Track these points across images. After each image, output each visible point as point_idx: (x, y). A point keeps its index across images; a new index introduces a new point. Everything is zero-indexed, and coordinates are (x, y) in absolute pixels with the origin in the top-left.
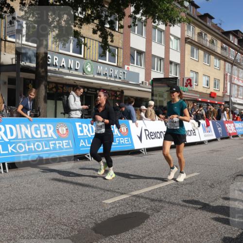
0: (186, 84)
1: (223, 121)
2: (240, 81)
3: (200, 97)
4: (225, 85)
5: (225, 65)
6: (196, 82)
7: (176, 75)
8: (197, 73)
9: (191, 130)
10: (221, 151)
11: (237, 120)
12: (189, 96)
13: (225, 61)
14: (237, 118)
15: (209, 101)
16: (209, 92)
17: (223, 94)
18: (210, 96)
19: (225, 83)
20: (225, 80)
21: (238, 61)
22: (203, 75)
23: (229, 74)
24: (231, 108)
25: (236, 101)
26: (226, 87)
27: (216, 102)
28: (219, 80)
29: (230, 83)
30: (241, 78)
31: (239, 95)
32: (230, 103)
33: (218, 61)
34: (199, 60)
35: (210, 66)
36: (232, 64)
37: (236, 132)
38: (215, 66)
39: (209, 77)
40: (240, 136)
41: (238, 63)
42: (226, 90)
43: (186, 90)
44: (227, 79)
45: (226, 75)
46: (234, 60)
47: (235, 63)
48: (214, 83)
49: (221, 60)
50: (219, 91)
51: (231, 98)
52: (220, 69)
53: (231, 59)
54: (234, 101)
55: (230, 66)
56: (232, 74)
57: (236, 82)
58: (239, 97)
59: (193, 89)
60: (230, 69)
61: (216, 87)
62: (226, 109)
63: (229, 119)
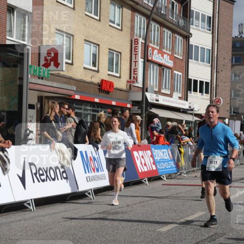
0: (46, 59)
2: (165, 56)
3: (77, 92)
4: (133, 64)
5: (133, 20)
6: (68, 57)
7: (23, 39)
8: (70, 36)
9: (57, 168)
11: (157, 142)
12: (52, 89)
13: (134, 10)
14: (158, 138)
15: (97, 100)
16: (96, 80)
17: (128, 84)
18: (99, 89)
19: (133, 59)
20: (133, 53)
21: (162, 12)
22: (85, 40)
23: (141, 40)
24: (144, 115)
25: (157, 100)
26: (135, 70)
27: (114, 103)
28: (120, 53)
29: (143, 60)
30: (167, 50)
31: (164, 87)
32: (143, 104)
33: (117, 9)
34: (76, 6)
35: (100, 20)
36: (148, 17)
37: (156, 170)
38: (111, 21)
39: (98, 45)
40: (165, 179)
41: (162, 16)
42: (135, 76)
43: (46, 76)
44: (137, 52)
45: (135, 42)
46: (153, 8)
47: (154, 16)
48: (109, 59)
49: (124, 8)
50: (120, 77)
51: (146, 93)
52: (122, 29)
53: (146, 6)
54: (152, 100)
55: (144, 23)
56: (148, 41)
57: (156, 57)
58: (163, 91)
59: (62, 73)
60: (144, 29)
61: (113, 69)
62: (134, 118)
63: (140, 139)
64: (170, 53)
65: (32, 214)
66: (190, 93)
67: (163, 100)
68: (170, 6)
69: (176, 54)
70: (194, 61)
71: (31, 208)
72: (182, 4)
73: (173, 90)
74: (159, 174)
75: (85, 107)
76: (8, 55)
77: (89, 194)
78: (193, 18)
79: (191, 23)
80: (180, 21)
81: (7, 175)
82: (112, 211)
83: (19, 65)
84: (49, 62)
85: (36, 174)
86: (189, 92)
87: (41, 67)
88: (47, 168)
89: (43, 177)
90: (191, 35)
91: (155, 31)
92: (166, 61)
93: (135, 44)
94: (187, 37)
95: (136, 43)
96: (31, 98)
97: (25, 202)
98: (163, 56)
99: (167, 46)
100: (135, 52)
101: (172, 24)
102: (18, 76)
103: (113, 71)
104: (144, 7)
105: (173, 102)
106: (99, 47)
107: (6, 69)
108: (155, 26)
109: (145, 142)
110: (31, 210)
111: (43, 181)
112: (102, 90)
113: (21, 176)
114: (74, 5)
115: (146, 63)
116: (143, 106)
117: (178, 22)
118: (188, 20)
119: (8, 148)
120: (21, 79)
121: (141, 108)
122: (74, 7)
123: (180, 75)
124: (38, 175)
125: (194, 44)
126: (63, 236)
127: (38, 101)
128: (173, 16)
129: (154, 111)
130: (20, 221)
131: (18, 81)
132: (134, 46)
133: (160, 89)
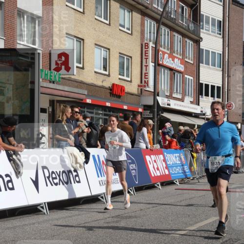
0: (57, 64)
1: (141, 150)
2: (176, 60)
3: (88, 96)
4: (144, 68)
5: (142, 25)
6: (79, 62)
7: (34, 43)
8: (81, 40)
9: (69, 171)
10: (136, 217)
12: (63, 93)
13: (144, 14)
14: (170, 142)
15: (108, 104)
16: (108, 84)
17: (140, 88)
18: (110, 93)
19: (144, 64)
20: (144, 57)
21: (172, 16)
22: (96, 44)
23: (151, 45)
24: (156, 119)
25: (169, 105)
26: (146, 74)
27: (125, 107)
28: (131, 57)
29: (154, 64)
30: (177, 54)
31: (175, 91)
32: (154, 109)
33: (127, 13)
34: (85, 11)
35: (109, 24)
36: (158, 21)
37: (169, 175)
38: (121, 25)
39: (109, 49)
40: (178, 183)
41: (171, 20)
42: (146, 80)
43: (57, 79)
44: (148, 56)
45: (145, 46)
46: (163, 12)
47: (164, 20)
48: (120, 63)
49: (133, 12)
50: (131, 81)
51: (158, 98)
52: (132, 33)
53: (156, 11)
54: (164, 104)
55: (154, 27)
56: (158, 45)
57: (167, 61)
58: (174, 95)
59: (73, 77)
60: (154, 33)
61: (124, 73)
62: (146, 122)
63: (152, 144)
64: (181, 57)
65: (45, 217)
66: (202, 97)
67: (174, 105)
68: (180, 10)
69: (186, 58)
70: (205, 65)
71: (45, 211)
72: (191, 8)
73: (184, 94)
74: (172, 179)
75: (97, 111)
76: (19, 59)
77: (102, 197)
78: (203, 22)
79: (201, 27)
80: (190, 25)
81: (20, 178)
82: (125, 215)
83: (30, 69)
84: (60, 66)
85: (49, 178)
86: (200, 96)
87: (52, 71)
88: (60, 172)
89: (56, 181)
90: (202, 39)
91: (165, 35)
92: (177, 65)
93: (145, 48)
94: (197, 41)
95: (147, 47)
96: (43, 102)
97: (39, 205)
98: (173, 60)
99: (177, 51)
100: (145, 56)
101: (182, 28)
102: (30, 80)
103: (124, 76)
104: (153, 11)
105: (185, 107)
106: (109, 52)
107: (18, 73)
108: (165, 31)
109: (158, 146)
110: (45, 213)
111: (56, 184)
112: (113, 94)
113: (34, 179)
114: (84, 9)
115: (157, 67)
116: (155, 111)
117: (188, 26)
118: (198, 24)
119: (21, 151)
120: (33, 83)
121: (152, 112)
122: (84, 11)
123: (191, 80)
124: (51, 179)
125: (205, 49)
126: (77, 240)
127: (50, 105)
128: (182, 20)
129: (166, 115)
130: (34, 224)
131: (30, 85)
132: (144, 50)
133: (171, 93)
